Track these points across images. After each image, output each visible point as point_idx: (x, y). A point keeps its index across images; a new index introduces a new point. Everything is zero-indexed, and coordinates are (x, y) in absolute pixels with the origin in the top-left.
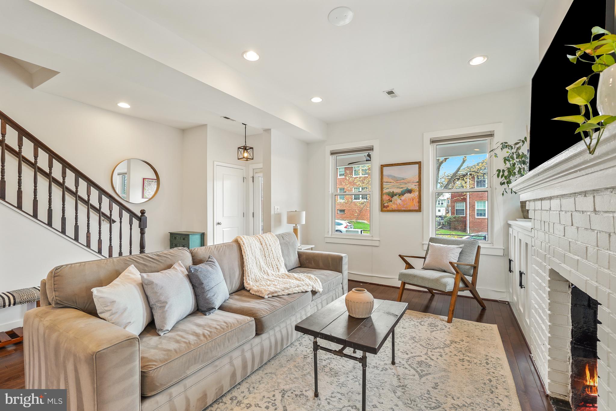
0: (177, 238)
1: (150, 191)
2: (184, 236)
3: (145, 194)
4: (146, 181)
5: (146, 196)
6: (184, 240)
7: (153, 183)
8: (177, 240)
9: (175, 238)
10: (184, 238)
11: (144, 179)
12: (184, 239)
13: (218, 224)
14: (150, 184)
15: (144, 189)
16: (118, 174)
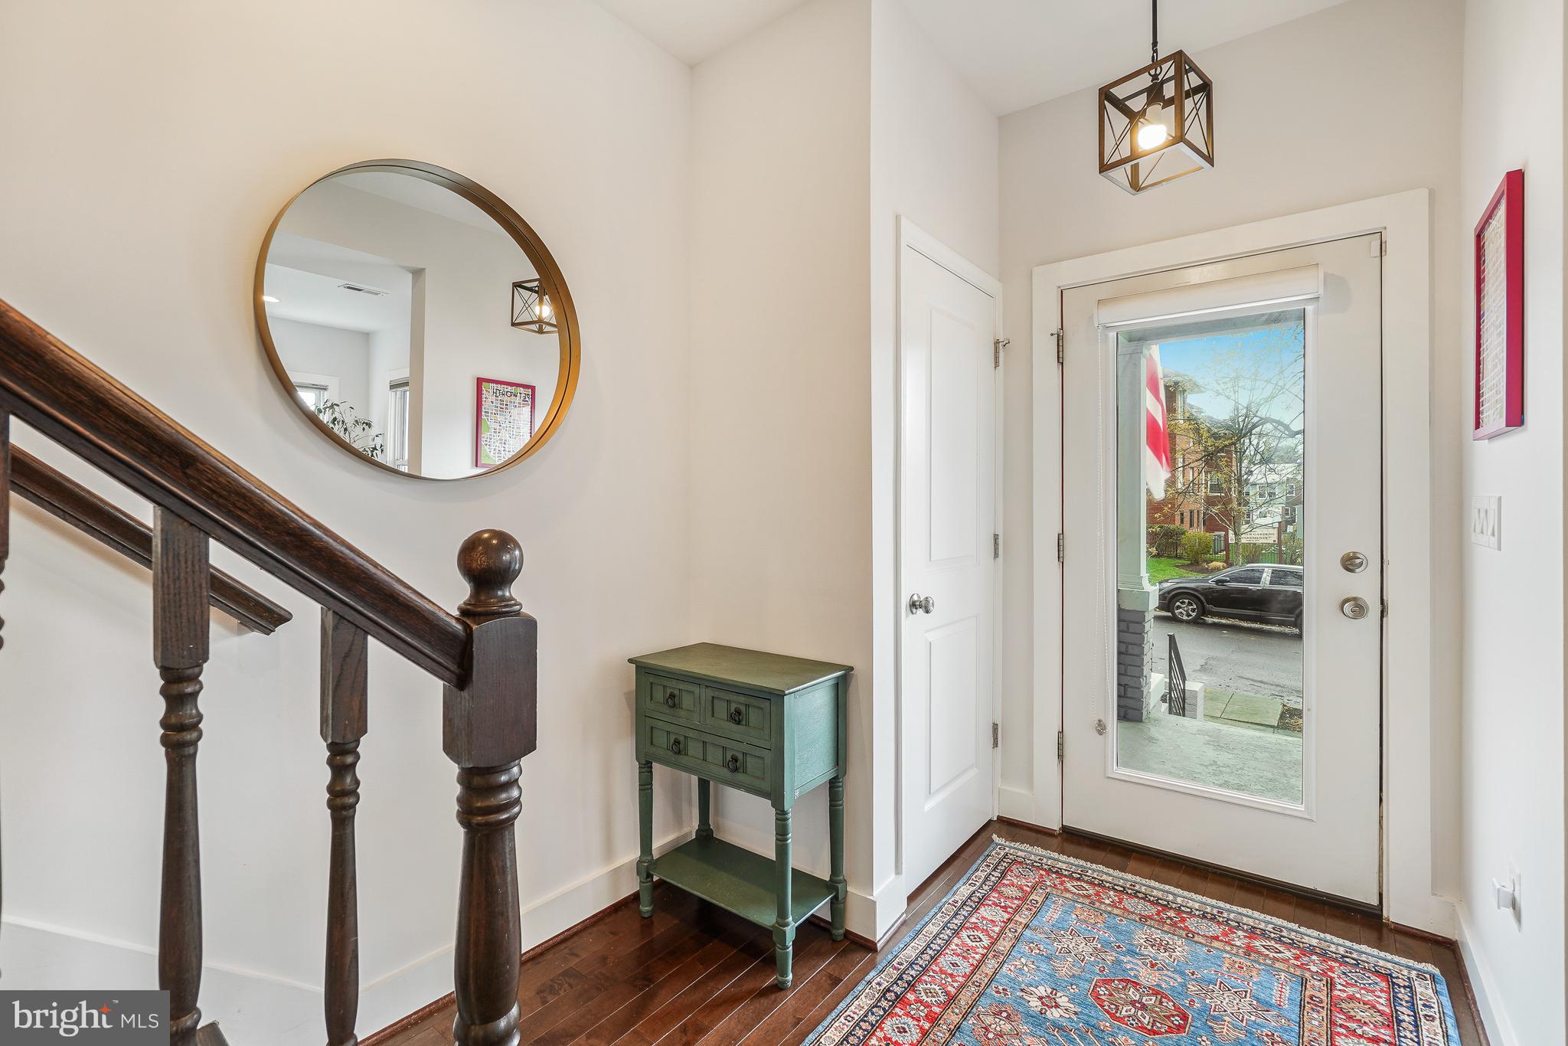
0: (687, 701)
1: (505, 435)
2: (742, 699)
3: (485, 449)
4: (488, 390)
5: (489, 457)
6: (739, 723)
7: (518, 400)
8: (682, 713)
9: (672, 696)
10: (738, 712)
11: (480, 381)
12: (737, 717)
13: (913, 605)
14: (503, 408)
15: (483, 428)
16: (392, 387)
